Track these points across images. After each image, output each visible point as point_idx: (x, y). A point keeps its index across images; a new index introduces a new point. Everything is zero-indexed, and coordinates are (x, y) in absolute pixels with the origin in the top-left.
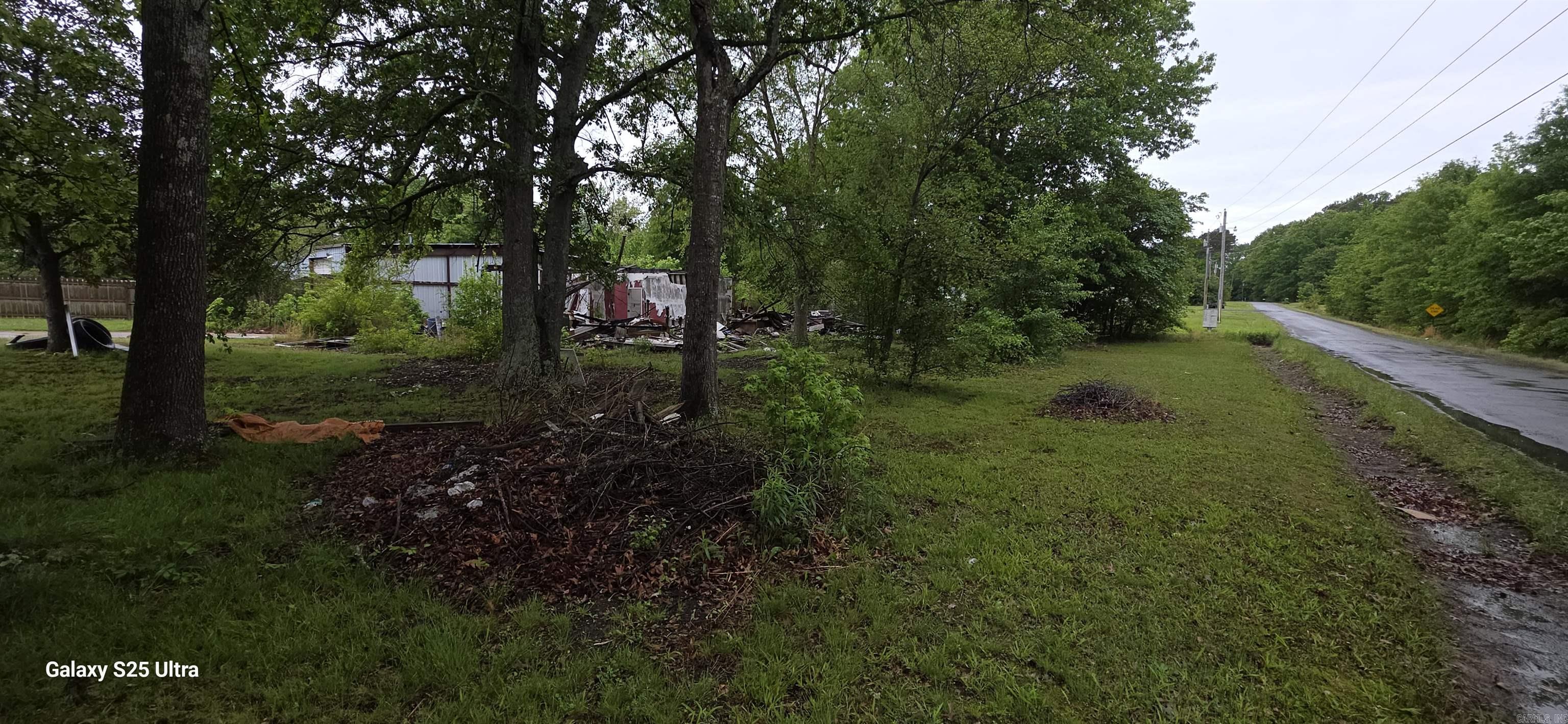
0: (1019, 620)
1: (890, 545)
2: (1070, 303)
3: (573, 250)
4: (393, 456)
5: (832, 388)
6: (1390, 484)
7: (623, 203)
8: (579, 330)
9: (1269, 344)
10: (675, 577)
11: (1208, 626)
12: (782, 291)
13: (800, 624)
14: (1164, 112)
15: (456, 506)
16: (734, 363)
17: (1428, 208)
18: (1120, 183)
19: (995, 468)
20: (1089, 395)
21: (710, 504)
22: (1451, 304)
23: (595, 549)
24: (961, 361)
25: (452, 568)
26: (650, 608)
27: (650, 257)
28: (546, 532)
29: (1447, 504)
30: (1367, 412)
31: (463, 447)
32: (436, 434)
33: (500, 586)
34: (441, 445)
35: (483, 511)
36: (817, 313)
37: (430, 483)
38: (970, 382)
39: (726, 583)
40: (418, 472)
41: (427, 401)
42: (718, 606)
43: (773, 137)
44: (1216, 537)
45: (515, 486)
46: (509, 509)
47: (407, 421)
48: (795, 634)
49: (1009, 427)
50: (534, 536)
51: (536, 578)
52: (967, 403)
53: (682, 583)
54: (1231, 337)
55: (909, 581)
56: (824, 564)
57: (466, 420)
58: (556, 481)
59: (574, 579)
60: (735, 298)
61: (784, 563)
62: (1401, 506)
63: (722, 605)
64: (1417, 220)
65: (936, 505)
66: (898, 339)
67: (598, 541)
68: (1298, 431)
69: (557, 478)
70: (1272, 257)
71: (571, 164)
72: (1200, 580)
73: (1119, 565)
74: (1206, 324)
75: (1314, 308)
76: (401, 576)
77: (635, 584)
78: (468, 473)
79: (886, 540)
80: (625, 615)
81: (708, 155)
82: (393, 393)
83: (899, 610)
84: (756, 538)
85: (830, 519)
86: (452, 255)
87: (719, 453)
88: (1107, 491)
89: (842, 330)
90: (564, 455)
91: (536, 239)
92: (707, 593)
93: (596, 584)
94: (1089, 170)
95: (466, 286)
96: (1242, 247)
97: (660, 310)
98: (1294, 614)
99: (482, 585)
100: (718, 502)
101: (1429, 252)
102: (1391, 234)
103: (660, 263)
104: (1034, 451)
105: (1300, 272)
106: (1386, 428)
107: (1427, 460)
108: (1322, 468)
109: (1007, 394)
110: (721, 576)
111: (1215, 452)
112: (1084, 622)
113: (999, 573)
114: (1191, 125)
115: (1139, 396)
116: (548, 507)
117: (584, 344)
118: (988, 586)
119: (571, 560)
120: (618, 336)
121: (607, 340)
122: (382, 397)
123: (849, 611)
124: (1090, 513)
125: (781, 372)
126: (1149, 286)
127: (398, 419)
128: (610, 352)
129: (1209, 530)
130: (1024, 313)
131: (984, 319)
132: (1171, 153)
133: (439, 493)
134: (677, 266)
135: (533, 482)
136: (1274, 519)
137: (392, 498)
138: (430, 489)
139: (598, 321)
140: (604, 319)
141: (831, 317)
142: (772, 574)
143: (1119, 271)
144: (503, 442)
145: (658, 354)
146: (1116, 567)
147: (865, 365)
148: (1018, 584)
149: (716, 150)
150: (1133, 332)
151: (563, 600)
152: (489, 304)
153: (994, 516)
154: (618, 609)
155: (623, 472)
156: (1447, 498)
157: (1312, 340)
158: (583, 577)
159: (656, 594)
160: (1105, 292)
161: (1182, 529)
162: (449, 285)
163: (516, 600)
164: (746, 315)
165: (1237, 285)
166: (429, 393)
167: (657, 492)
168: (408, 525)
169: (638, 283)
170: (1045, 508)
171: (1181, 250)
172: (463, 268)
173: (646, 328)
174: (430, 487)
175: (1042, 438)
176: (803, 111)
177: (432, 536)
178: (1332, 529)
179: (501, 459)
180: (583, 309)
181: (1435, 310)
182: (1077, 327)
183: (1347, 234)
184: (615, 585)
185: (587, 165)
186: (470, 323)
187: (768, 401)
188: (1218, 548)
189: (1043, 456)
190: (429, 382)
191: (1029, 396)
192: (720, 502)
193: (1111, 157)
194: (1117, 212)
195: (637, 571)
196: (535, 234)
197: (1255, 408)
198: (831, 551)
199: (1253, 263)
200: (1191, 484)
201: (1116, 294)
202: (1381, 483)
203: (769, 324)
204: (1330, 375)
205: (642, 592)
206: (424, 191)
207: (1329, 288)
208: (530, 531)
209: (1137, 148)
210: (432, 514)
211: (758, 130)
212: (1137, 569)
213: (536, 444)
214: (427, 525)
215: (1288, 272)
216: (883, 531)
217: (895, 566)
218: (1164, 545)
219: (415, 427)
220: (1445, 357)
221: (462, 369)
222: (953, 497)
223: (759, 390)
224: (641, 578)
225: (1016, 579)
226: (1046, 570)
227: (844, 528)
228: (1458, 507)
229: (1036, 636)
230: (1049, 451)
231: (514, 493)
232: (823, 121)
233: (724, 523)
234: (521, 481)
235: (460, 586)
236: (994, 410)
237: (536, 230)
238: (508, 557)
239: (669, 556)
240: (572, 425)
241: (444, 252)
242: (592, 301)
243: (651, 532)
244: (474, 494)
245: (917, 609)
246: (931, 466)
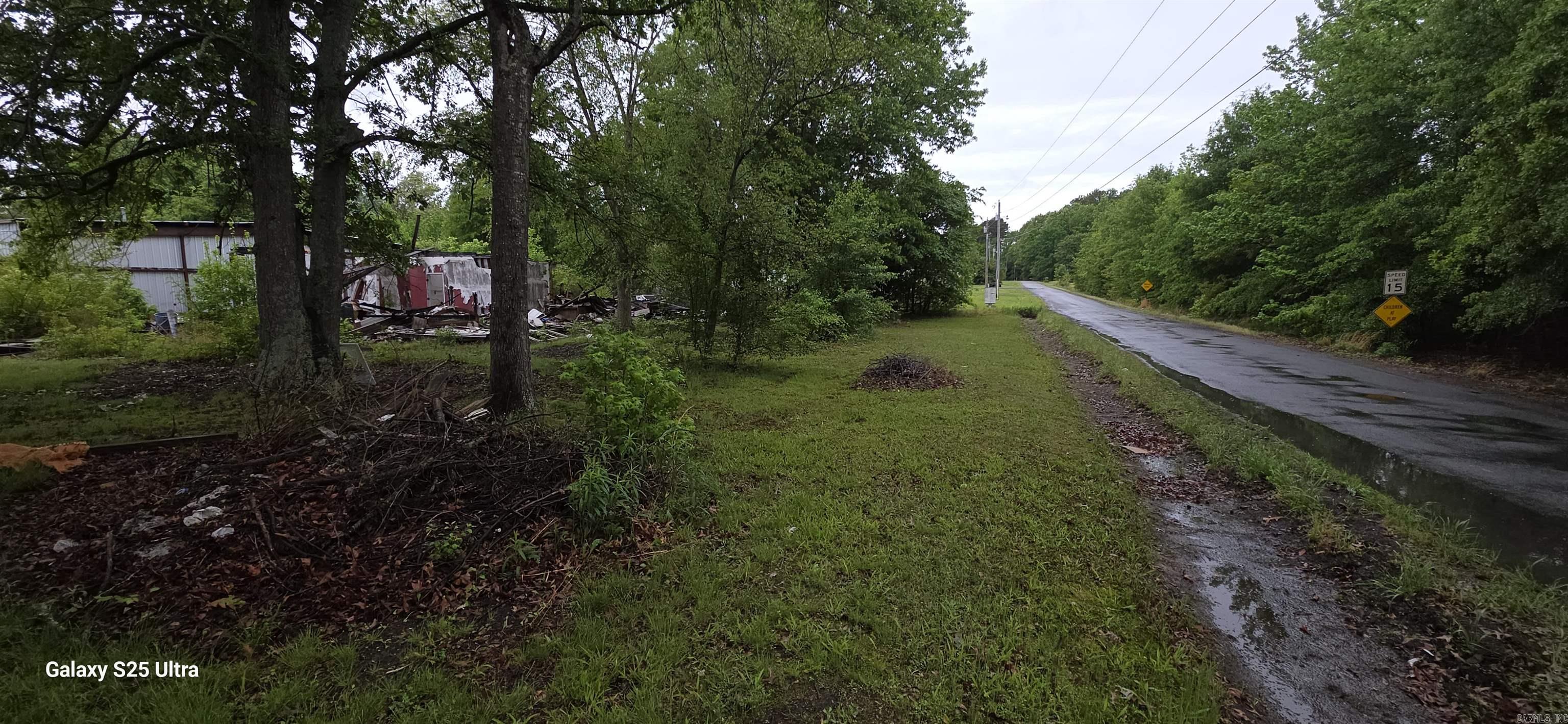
0: (834, 579)
1: (715, 524)
2: (877, 283)
3: (349, 230)
4: (103, 486)
5: (653, 371)
6: (1118, 427)
7: (417, 178)
8: (367, 322)
9: (1034, 317)
10: (485, 585)
11: (987, 561)
12: (605, 276)
13: (623, 615)
14: (948, 111)
15: (195, 537)
16: (553, 351)
17: (1141, 202)
18: (916, 174)
19: (813, 440)
20: (894, 367)
21: (523, 503)
22: (1157, 280)
23: (385, 567)
24: (783, 342)
25: (192, 613)
26: (455, 622)
27: (452, 239)
28: (322, 554)
29: (1154, 439)
30: (1103, 370)
31: (205, 466)
32: (167, 454)
33: (260, 625)
34: (174, 466)
35: (236, 539)
36: (641, 298)
37: (156, 514)
38: (790, 361)
39: (543, 584)
40: (139, 502)
41: (155, 414)
42: (535, 609)
43: (585, 113)
44: (994, 485)
45: (279, 506)
46: (271, 534)
47: (126, 440)
48: (618, 625)
49: (826, 400)
50: (307, 561)
51: (310, 609)
52: (788, 381)
53: (493, 590)
54: (1006, 311)
55: (733, 557)
56: (649, 550)
57: (213, 433)
58: (335, 495)
59: (360, 604)
60: (553, 283)
61: (606, 555)
62: (1125, 444)
63: (539, 607)
64: (1134, 212)
65: (758, 480)
66: (722, 321)
67: (390, 557)
68: (1055, 389)
69: (336, 491)
70: (1036, 242)
71: (342, 130)
72: (981, 523)
73: (918, 518)
74: (988, 301)
75: (1066, 285)
76: (116, 631)
77: (437, 598)
78: (212, 496)
79: (711, 520)
80: (424, 634)
81: (507, 127)
82: (103, 407)
83: (723, 586)
84: (576, 532)
85: (654, 504)
86: (189, 235)
87: (533, 448)
88: (908, 453)
89: (668, 314)
90: (344, 465)
91: (299, 217)
92: (522, 597)
93: (387, 605)
94: (890, 161)
95: (209, 272)
96: (1013, 233)
97: (466, 296)
98: (1050, 542)
99: (236, 627)
100: (532, 500)
101: (1143, 238)
102: (1117, 224)
103: (465, 246)
104: (848, 422)
105: (1056, 255)
106: (1115, 382)
107: (1142, 406)
108: (1071, 418)
109: (825, 370)
110: (538, 577)
111: (993, 412)
112: (889, 573)
113: (816, 539)
114: (970, 124)
115: (935, 366)
116: (324, 526)
117: (375, 337)
118: (806, 552)
119: (355, 583)
120: (416, 327)
121: (403, 332)
122: (87, 412)
123: (674, 594)
124: (894, 473)
125: (599, 358)
126: (942, 266)
127: (111, 438)
128: (407, 345)
129: (989, 478)
130: (837, 293)
131: (803, 299)
132: (955, 148)
133: (170, 525)
134: (486, 249)
135: (305, 499)
136: (1037, 464)
137: (101, 537)
138: (158, 520)
139: (391, 310)
140: (399, 308)
141: (656, 301)
142: (594, 568)
143: (918, 253)
144: (261, 456)
145: (466, 346)
146: (915, 519)
147: (691, 349)
148: (832, 546)
149: (517, 122)
150: (931, 309)
151: (346, 629)
152: (243, 293)
153: (812, 485)
154: (416, 629)
155: (420, 477)
156: (1155, 435)
157: (1066, 312)
158: (372, 600)
159: (462, 607)
160: (907, 274)
161: (968, 480)
162: (185, 271)
163: (283, 638)
164: (566, 301)
165: (1010, 266)
166: (159, 404)
167: (463, 496)
168: (125, 568)
169: (438, 268)
170: (856, 473)
171: (967, 234)
172: (204, 251)
173: (450, 317)
174: (157, 518)
175: (855, 409)
176: (616, 88)
177: (162, 577)
178: (1077, 469)
179: (260, 476)
180: (371, 298)
181: (1147, 285)
182: (885, 306)
183: (1088, 223)
184: (413, 603)
185: (363, 132)
186: (218, 317)
187: (587, 389)
188: (995, 494)
189: (855, 425)
190: (159, 388)
191: (843, 371)
192: (535, 499)
193: (907, 150)
194: (915, 198)
195: (439, 584)
196: (298, 210)
197: (1024, 372)
198: (655, 536)
199: (1022, 247)
200: (974, 441)
201: (916, 275)
202: (1112, 427)
203: (591, 310)
204: (1077, 341)
205: (445, 606)
206: (135, 155)
207: (1076, 268)
208: (301, 556)
209: (928, 143)
210: (161, 550)
211: (569, 104)
212: (933, 519)
213: (307, 455)
214: (154, 565)
215: (1047, 255)
216: (708, 510)
217: (719, 544)
218: (954, 496)
219: (137, 447)
220: (1154, 323)
221: (208, 372)
222: (775, 470)
223: (577, 377)
224: (443, 592)
225: (831, 541)
226: (857, 529)
227: (668, 512)
228: (1162, 441)
229: (848, 591)
230: (860, 420)
231: (278, 514)
232: (637, 99)
233: (540, 521)
234: (287, 499)
235: (205, 632)
236: (814, 387)
237: (301, 204)
238: (271, 590)
239: (476, 563)
240: (354, 429)
241: (175, 231)
242: (381, 288)
243: (452, 542)
244: (221, 521)
245: (740, 583)
246: (755, 443)
